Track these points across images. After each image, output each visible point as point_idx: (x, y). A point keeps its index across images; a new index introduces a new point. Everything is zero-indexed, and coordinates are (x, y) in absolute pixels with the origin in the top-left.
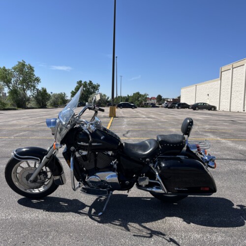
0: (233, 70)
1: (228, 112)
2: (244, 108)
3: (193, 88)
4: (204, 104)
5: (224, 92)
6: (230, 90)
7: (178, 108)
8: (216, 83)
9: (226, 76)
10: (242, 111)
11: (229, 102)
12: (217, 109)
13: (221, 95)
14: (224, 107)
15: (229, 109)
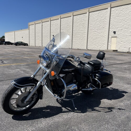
0: (35, 25)
1: (34, 46)
2: (42, 45)
3: (12, 33)
4: (21, 42)
5: (31, 36)
6: (34, 35)
7: (5, 44)
8: (26, 31)
9: (32, 27)
10: (41, 46)
11: (34, 42)
12: (29, 45)
13: (30, 38)
14: (32, 44)
15: (34, 45)
